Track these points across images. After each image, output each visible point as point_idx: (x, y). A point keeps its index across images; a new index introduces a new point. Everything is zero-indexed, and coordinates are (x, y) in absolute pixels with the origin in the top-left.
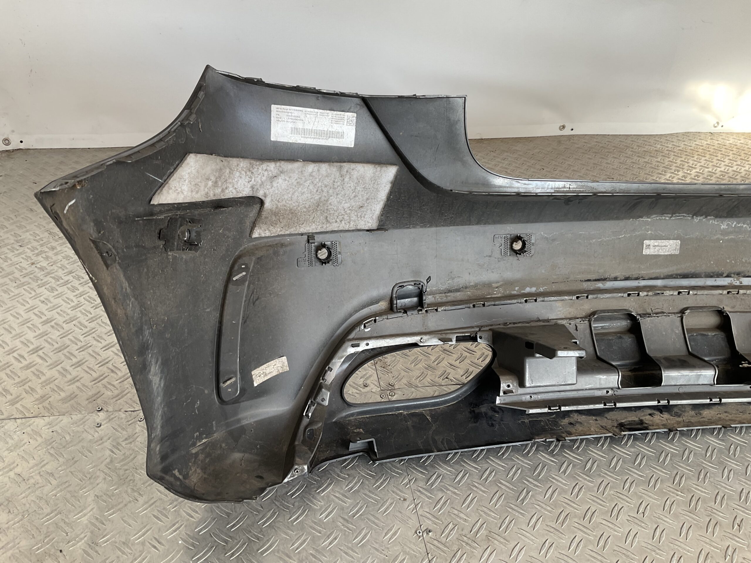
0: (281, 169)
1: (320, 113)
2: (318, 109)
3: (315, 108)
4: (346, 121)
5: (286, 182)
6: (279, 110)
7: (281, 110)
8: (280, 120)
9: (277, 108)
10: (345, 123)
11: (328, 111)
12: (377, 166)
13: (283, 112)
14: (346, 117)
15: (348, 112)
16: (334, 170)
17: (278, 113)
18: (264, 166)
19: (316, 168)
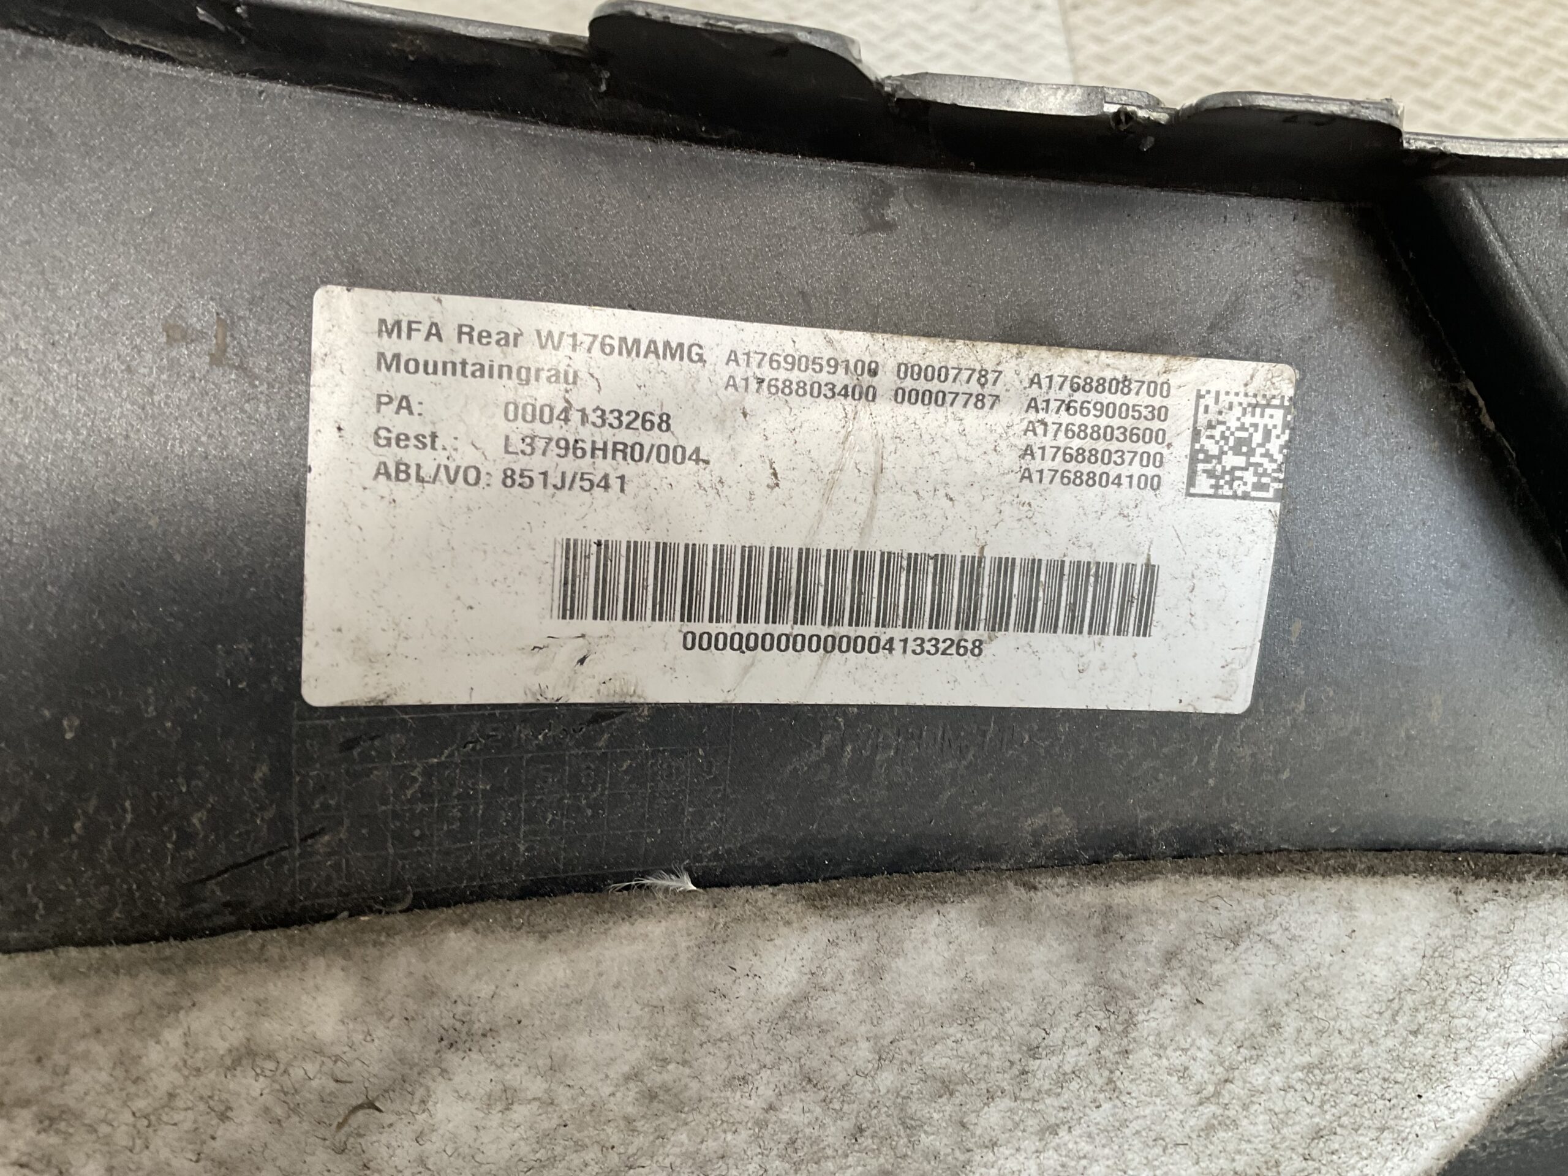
0: (439, 1014)
1: (905, 369)
2: (872, 328)
3: (849, 324)
4: (1182, 447)
5: (520, 1112)
6: (415, 347)
7: (434, 351)
8: (428, 460)
9: (391, 328)
10: (1175, 471)
11: (989, 353)
12: (1475, 891)
13: (458, 368)
14: (1181, 406)
15: (1207, 351)
16: (1039, 954)
17: (400, 383)
18: (199, 1021)
19: (846, 958)
